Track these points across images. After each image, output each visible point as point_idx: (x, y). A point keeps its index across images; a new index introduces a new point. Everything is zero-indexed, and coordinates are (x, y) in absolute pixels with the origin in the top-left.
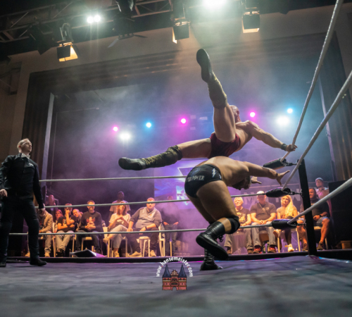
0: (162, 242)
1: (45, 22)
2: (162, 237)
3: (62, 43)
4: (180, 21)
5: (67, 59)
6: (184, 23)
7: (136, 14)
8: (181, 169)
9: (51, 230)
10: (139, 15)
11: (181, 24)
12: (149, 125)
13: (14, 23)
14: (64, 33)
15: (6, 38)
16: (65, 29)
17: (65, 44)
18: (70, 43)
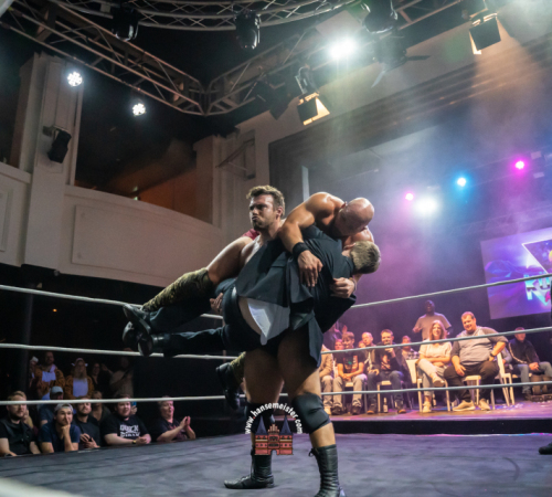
0: (507, 379)
1: (274, 72)
2: (506, 372)
3: (303, 97)
4: (480, 17)
5: (315, 118)
6: (486, 19)
7: (406, 22)
8: (528, 246)
9: (332, 373)
10: (410, 23)
11: (482, 20)
12: (462, 182)
13: (234, 82)
14: (302, 82)
15: (227, 106)
16: (303, 76)
17: (308, 98)
18: (314, 95)
